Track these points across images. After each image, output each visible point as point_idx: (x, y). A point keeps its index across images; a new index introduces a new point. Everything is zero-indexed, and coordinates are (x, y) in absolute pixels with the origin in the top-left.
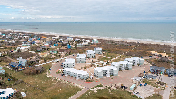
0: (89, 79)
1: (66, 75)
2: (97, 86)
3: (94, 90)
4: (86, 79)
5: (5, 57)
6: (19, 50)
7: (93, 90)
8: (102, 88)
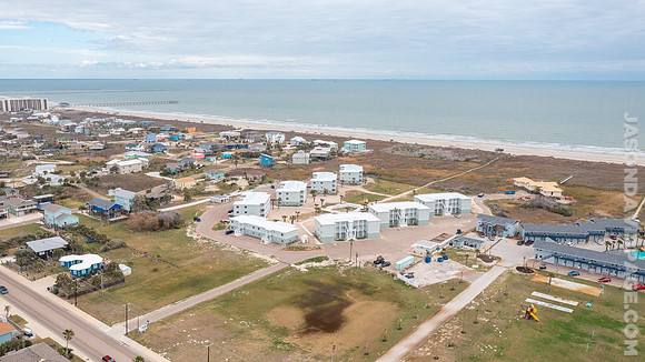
0: (296, 244)
1: (237, 233)
2: (312, 260)
3: (303, 268)
4: (290, 243)
5: (76, 187)
6: (115, 168)
7: (298, 267)
8: (324, 263)
